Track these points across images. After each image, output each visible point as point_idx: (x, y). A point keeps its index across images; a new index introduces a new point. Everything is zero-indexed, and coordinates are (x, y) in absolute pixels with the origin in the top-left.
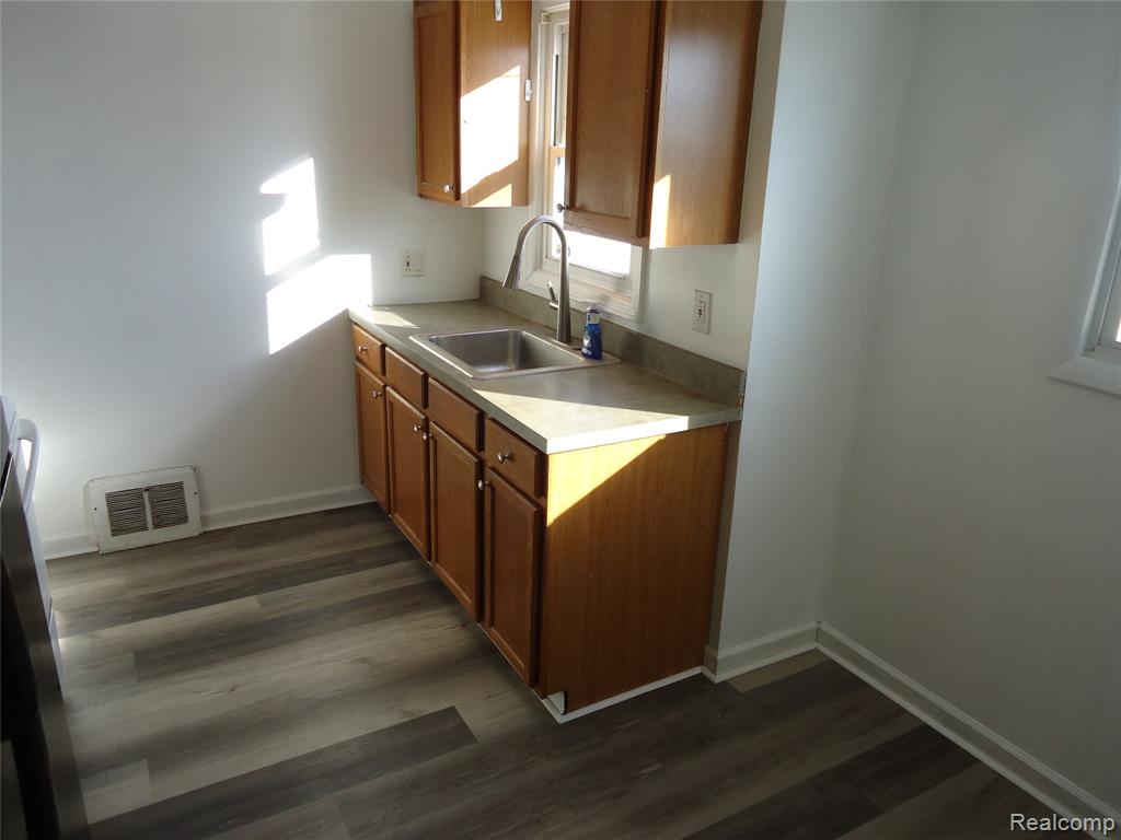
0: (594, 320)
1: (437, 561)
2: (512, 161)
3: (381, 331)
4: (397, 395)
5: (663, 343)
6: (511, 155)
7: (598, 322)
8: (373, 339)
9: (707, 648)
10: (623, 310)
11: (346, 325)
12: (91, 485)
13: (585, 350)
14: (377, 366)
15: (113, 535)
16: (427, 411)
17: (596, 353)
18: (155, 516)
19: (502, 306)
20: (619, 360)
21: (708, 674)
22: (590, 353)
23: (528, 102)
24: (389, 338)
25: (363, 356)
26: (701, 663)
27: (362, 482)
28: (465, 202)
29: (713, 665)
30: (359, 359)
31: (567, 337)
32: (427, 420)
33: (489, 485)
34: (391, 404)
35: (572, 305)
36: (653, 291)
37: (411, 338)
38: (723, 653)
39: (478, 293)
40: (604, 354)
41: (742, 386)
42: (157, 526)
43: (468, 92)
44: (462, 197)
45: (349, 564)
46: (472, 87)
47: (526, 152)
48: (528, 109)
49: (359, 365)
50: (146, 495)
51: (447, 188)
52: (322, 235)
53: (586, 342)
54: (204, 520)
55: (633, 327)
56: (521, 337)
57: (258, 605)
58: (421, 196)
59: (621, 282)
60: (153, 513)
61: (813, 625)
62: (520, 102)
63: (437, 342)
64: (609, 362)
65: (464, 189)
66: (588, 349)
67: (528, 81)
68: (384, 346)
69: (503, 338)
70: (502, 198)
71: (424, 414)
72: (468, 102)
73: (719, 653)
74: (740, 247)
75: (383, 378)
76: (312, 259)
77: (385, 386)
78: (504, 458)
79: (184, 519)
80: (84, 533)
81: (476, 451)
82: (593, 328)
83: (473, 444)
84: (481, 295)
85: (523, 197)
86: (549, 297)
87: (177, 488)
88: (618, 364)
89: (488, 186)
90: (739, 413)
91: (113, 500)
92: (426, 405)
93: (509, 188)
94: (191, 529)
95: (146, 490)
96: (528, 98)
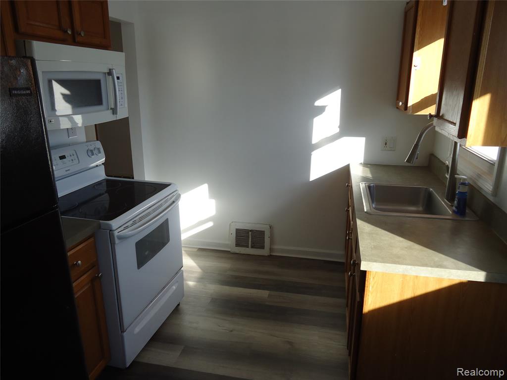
7: (466, 191)
10: (486, 186)
12: (232, 224)
13: (454, 208)
15: (236, 246)
17: (458, 211)
18: (252, 243)
20: (478, 219)
22: (456, 210)
28: (410, 112)
37: (360, 183)
42: (252, 247)
43: (418, 50)
44: (408, 108)
50: (250, 233)
51: (401, 103)
52: (340, 126)
53: (456, 202)
54: (271, 250)
55: (491, 198)
56: (429, 191)
57: (267, 296)
60: (251, 241)
65: (410, 104)
66: (456, 207)
72: (417, 55)
77: (350, 206)
79: (263, 247)
80: (227, 242)
82: (460, 195)
87: (262, 233)
89: (425, 103)
91: (238, 231)
94: (265, 252)
95: (250, 231)
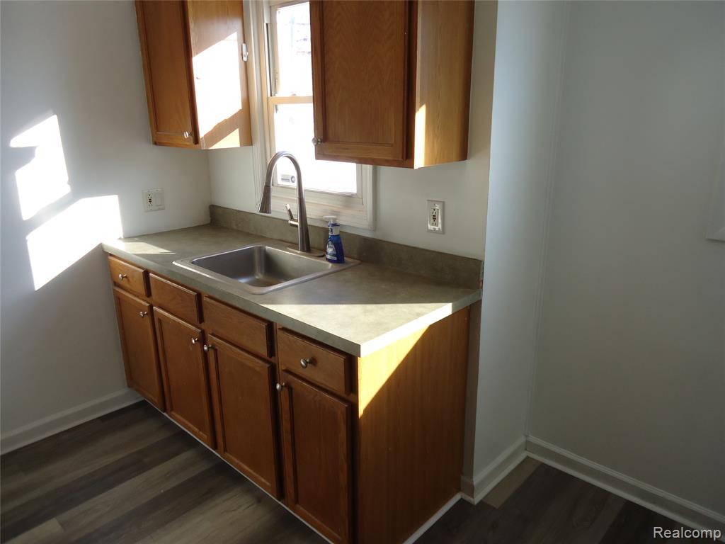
0: (336, 232)
1: (225, 450)
2: (238, 110)
3: (143, 259)
4: (166, 314)
5: (399, 244)
6: (236, 106)
7: (338, 233)
8: (133, 267)
9: (463, 478)
10: (357, 222)
11: (102, 256)
13: (329, 257)
14: (141, 288)
16: (203, 326)
17: (339, 258)
19: (235, 227)
20: (358, 262)
21: (468, 498)
22: (336, 259)
23: (246, 62)
24: (150, 265)
25: (124, 283)
26: (459, 490)
27: (129, 386)
28: (203, 145)
29: (471, 490)
30: (116, 284)
31: (307, 248)
32: (203, 333)
33: (285, 386)
34: (160, 321)
35: (309, 222)
36: (384, 205)
37: (174, 263)
38: (476, 479)
39: (209, 218)
40: (345, 258)
41: (481, 272)
43: (197, 54)
44: (200, 141)
45: (136, 465)
46: (200, 50)
47: (247, 102)
48: (246, 67)
49: (118, 289)
51: (187, 135)
52: (71, 182)
53: (330, 250)
55: (368, 235)
56: (265, 251)
58: (155, 143)
59: (348, 199)
61: (522, 440)
62: (240, 62)
63: (199, 264)
64: (352, 264)
65: (202, 134)
66: (333, 255)
67: (244, 45)
68: (146, 273)
69: (249, 254)
70: (232, 140)
71: (199, 328)
72: (199, 62)
73: (474, 479)
74: (469, 163)
75: (148, 299)
76: (63, 204)
77: (151, 307)
78: (306, 363)
81: (268, 358)
82: (335, 238)
83: (263, 351)
84: (212, 220)
85: (248, 139)
86: (287, 217)
88: (360, 264)
89: (221, 131)
90: (480, 294)
92: (201, 319)
93: (236, 132)
96: (245, 59)
